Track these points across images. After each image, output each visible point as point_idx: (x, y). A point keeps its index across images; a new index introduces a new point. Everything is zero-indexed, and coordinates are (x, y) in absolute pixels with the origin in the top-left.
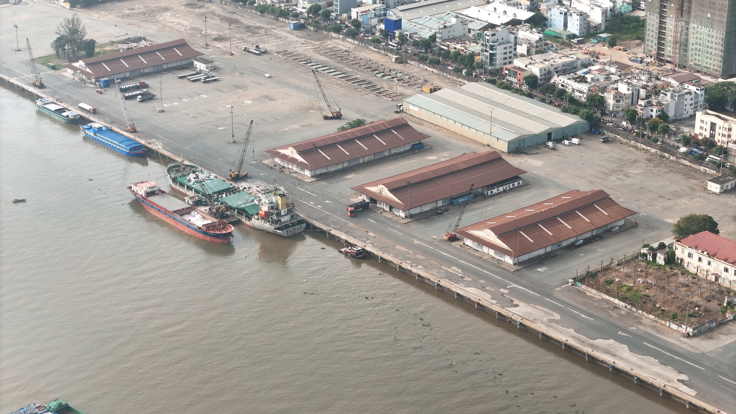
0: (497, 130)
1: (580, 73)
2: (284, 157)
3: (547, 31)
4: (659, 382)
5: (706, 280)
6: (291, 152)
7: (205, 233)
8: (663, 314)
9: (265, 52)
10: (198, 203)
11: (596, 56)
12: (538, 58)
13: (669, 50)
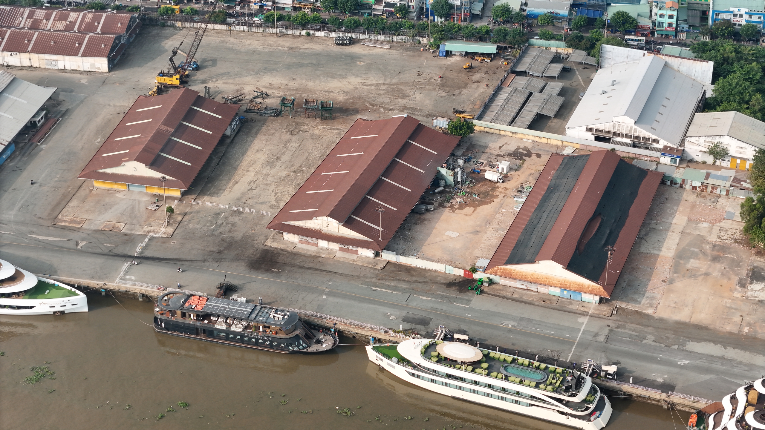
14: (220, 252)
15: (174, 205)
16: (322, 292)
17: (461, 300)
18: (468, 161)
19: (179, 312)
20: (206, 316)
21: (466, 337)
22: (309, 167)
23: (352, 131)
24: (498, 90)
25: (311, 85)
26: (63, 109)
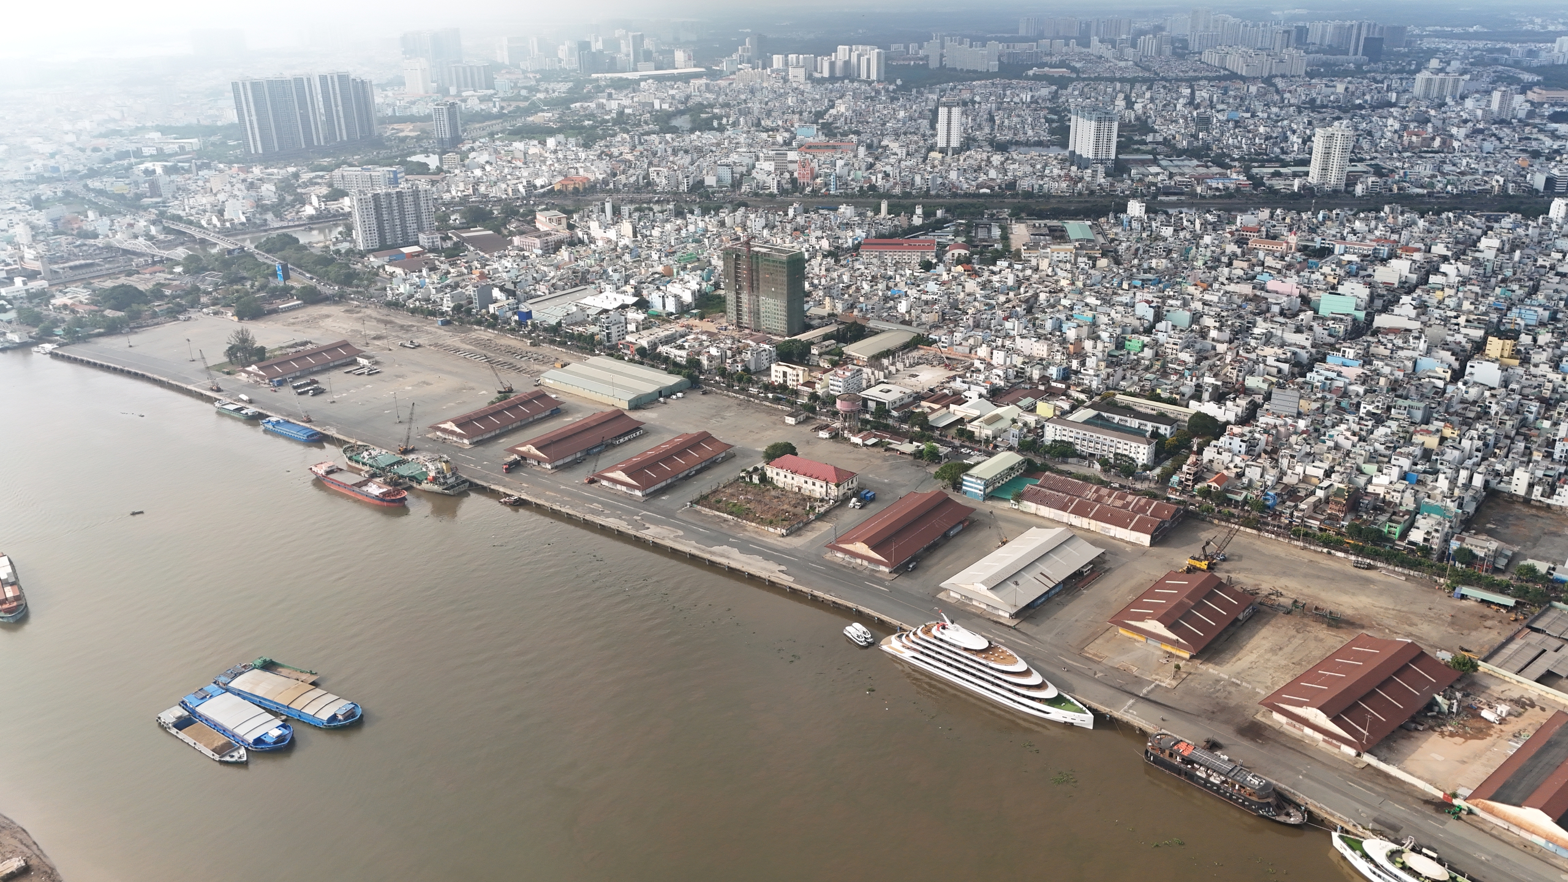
0: (618, 392)
1: (679, 342)
2: (444, 431)
3: (650, 311)
4: (764, 575)
5: (791, 492)
6: (450, 426)
7: (382, 500)
8: (762, 522)
9: (419, 346)
10: (373, 476)
11: (690, 328)
12: (645, 333)
13: (745, 319)
14: (1213, 713)
15: (1182, 664)
16: (1300, 772)
17: (1436, 820)
18: (1466, 695)
19: (1167, 752)
20: (1191, 762)
21: (1435, 855)
22: (1309, 663)
23: (1354, 642)
24: (1510, 640)
25: (1323, 595)
26: (1107, 566)
